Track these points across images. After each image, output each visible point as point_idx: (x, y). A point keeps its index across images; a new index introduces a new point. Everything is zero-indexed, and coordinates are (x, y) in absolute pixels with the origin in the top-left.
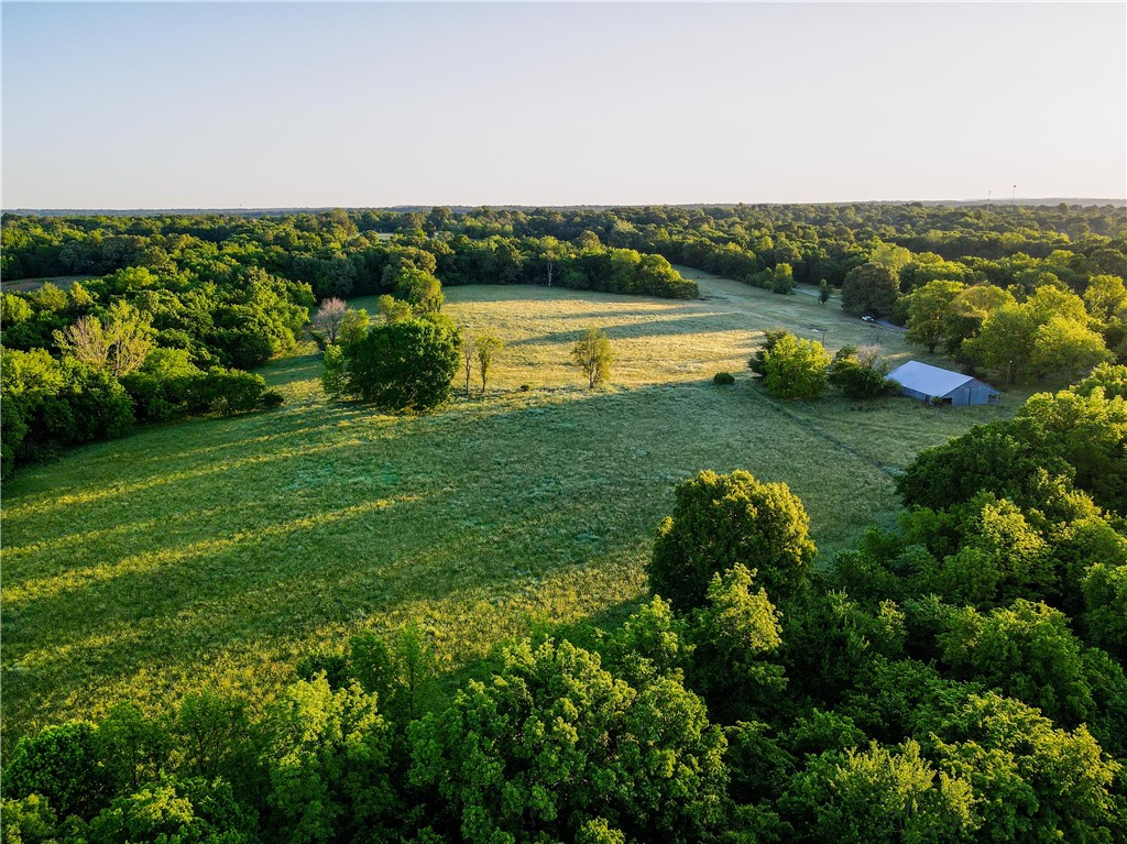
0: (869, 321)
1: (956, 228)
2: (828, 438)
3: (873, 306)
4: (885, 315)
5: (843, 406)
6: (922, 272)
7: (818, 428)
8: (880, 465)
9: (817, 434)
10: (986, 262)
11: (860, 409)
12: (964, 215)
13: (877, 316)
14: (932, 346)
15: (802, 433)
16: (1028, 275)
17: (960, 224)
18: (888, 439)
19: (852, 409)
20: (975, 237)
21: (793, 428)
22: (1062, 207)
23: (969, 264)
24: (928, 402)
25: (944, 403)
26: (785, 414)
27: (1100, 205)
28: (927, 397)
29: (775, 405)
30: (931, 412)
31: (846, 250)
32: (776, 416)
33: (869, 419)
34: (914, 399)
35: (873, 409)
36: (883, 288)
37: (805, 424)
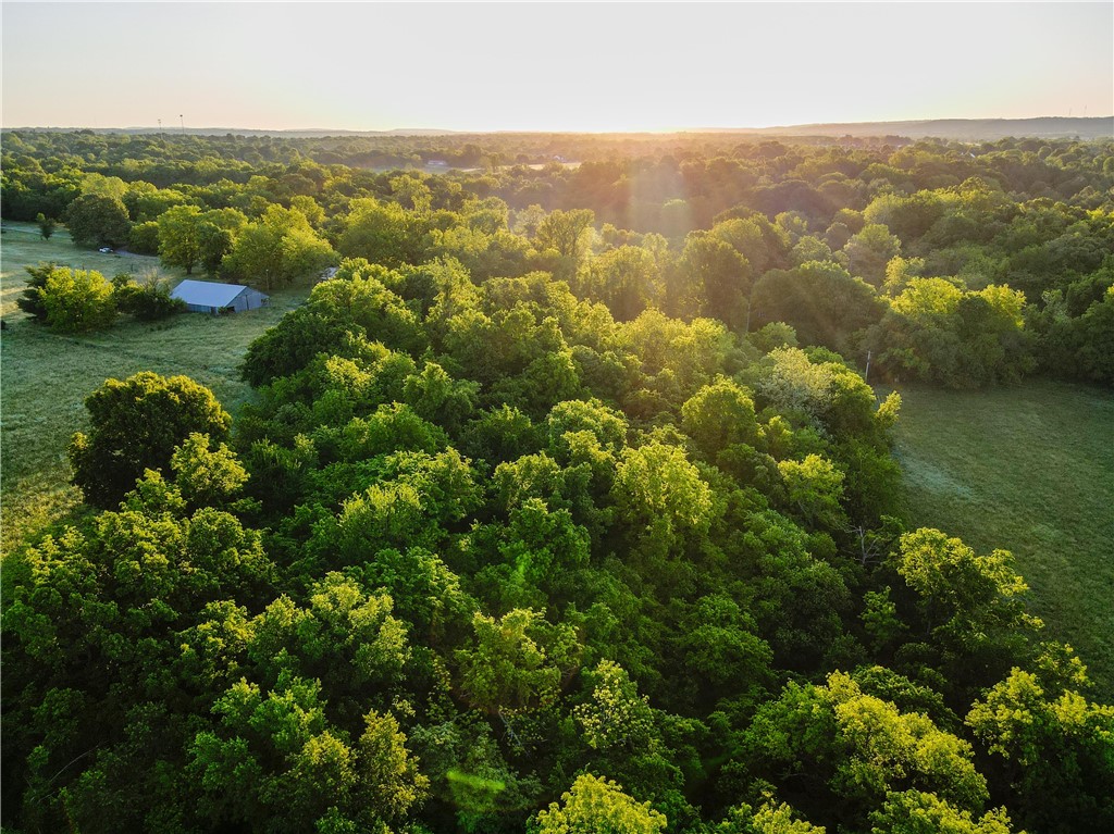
0: (109, 252)
1: (145, 157)
2: (145, 357)
3: (107, 237)
4: (122, 245)
5: (142, 330)
6: (144, 200)
7: (129, 351)
8: (206, 368)
9: (132, 356)
10: (200, 189)
11: (159, 329)
12: (148, 144)
13: (115, 247)
14: (189, 268)
15: (118, 359)
16: (240, 199)
17: (147, 152)
18: (200, 347)
19: (152, 330)
20: (172, 165)
21: (107, 356)
22: (229, 137)
23: (184, 190)
24: (213, 313)
25: (228, 311)
26: (87, 346)
27: (259, 136)
28: (213, 309)
29: (71, 339)
30: (221, 321)
31: (45, 181)
32: (78, 348)
33: (172, 335)
34: (201, 313)
35: (171, 327)
36: (112, 218)
37: (115, 350)
